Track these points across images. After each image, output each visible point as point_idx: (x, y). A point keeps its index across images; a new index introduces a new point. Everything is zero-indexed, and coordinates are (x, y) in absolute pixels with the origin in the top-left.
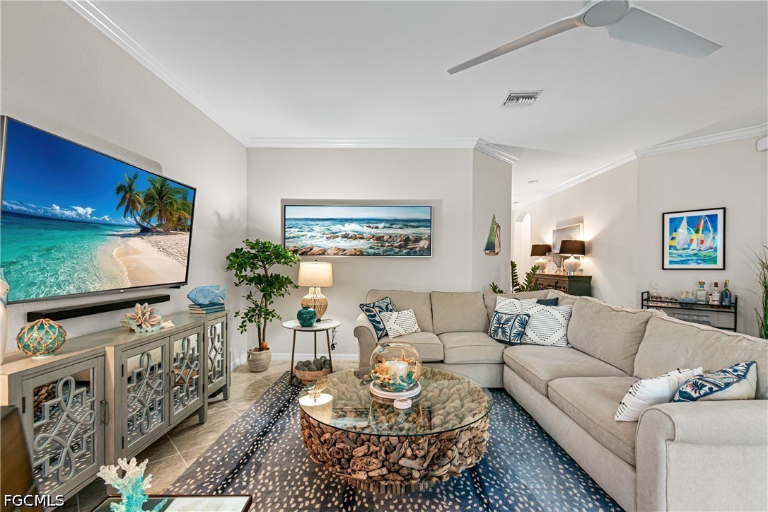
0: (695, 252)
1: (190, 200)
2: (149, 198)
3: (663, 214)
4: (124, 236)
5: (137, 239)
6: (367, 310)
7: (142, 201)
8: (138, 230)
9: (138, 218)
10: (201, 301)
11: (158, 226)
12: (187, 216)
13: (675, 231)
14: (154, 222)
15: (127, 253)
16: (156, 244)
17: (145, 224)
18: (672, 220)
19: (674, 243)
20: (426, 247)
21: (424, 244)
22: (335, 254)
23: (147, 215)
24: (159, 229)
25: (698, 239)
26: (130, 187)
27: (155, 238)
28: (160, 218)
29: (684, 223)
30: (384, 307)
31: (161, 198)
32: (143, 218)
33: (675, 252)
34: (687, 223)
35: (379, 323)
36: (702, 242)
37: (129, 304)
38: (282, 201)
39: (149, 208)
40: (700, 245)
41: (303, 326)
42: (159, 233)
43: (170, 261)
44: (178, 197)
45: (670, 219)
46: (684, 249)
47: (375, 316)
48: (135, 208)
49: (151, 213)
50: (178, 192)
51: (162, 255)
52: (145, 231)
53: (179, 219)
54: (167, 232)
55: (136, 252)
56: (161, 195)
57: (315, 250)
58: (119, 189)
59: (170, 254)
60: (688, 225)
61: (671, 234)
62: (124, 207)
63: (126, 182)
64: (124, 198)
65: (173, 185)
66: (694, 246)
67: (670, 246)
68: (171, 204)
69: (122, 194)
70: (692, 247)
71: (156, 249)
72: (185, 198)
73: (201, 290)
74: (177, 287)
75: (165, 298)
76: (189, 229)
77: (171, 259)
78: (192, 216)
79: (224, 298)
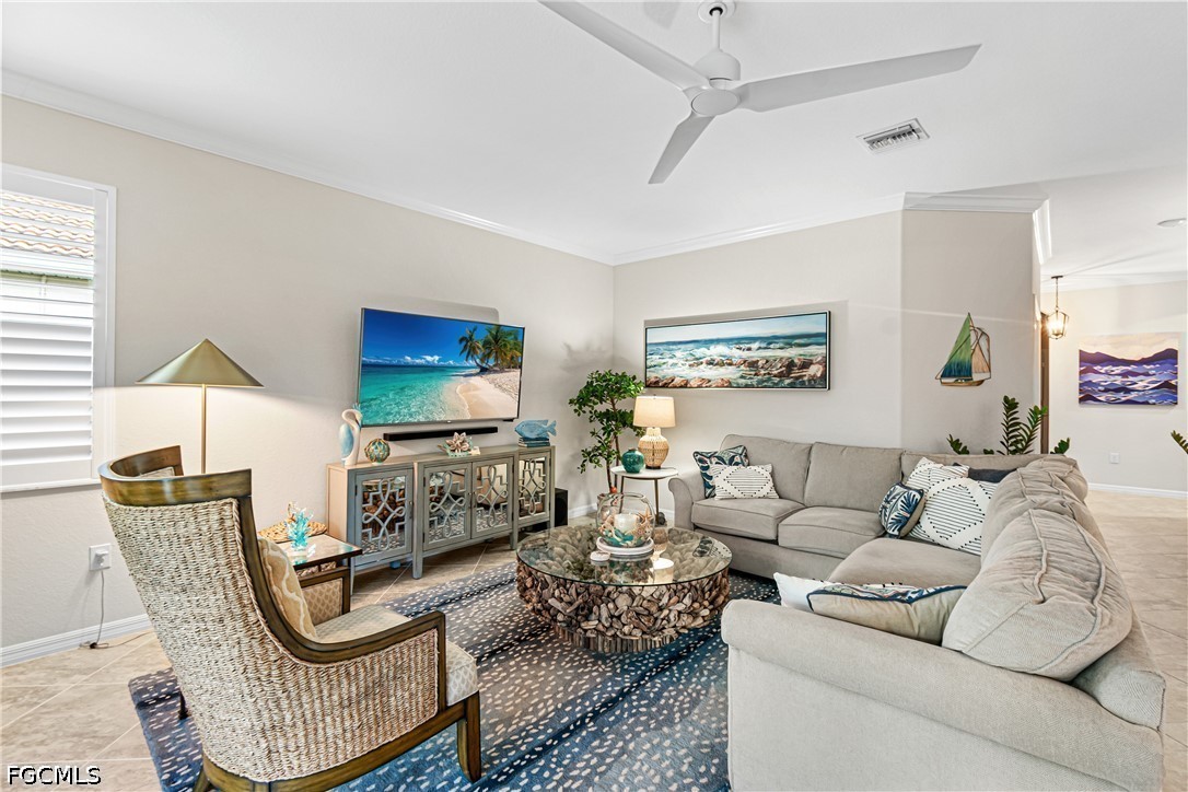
1: (520, 339)
2: (486, 344)
4: (466, 376)
5: (477, 378)
6: (701, 461)
7: (480, 346)
8: (478, 370)
9: (478, 361)
10: (527, 435)
11: (495, 366)
12: (519, 354)
14: (491, 362)
15: (469, 390)
16: (492, 382)
17: (484, 365)
20: (819, 375)
21: (815, 370)
22: (699, 387)
23: (485, 357)
24: (495, 368)
26: (471, 338)
27: (492, 376)
28: (496, 358)
30: (726, 458)
31: (497, 342)
32: (482, 360)
35: (711, 478)
37: (449, 433)
38: (646, 322)
39: (488, 351)
41: (628, 472)
42: (496, 372)
43: (504, 396)
44: (510, 339)
47: (708, 468)
48: (475, 353)
49: (489, 355)
50: (510, 334)
51: (498, 391)
52: (484, 371)
53: (512, 358)
54: (502, 371)
55: (476, 389)
56: (496, 339)
57: (678, 381)
58: (461, 340)
59: (504, 390)
62: (466, 353)
63: (467, 334)
64: (465, 347)
65: (506, 329)
68: (505, 345)
69: (464, 343)
71: (493, 386)
72: (516, 338)
73: (527, 424)
74: (511, 420)
75: (494, 430)
76: (520, 367)
77: (504, 395)
78: (522, 353)
79: (554, 433)
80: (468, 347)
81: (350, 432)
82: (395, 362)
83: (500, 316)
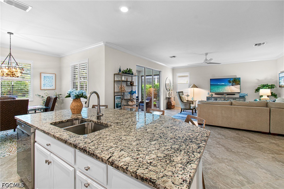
1: (239, 80)
2: (233, 81)
5: (232, 86)
14: (234, 84)
16: (235, 87)
27: (234, 86)
28: (235, 83)
31: (235, 81)
32: (232, 84)
44: (237, 80)
49: (233, 83)
50: (237, 79)
51: (236, 88)
52: (233, 85)
53: (238, 83)
54: (236, 85)
55: (231, 88)
56: (235, 80)
58: (228, 81)
59: (237, 88)
63: (229, 80)
72: (238, 80)
73: (242, 94)
74: (239, 93)
75: (234, 94)
76: (240, 84)
77: (237, 89)
78: (240, 82)
79: (247, 96)
80: (230, 82)
81: (208, 93)
82: (216, 84)
83: (237, 76)
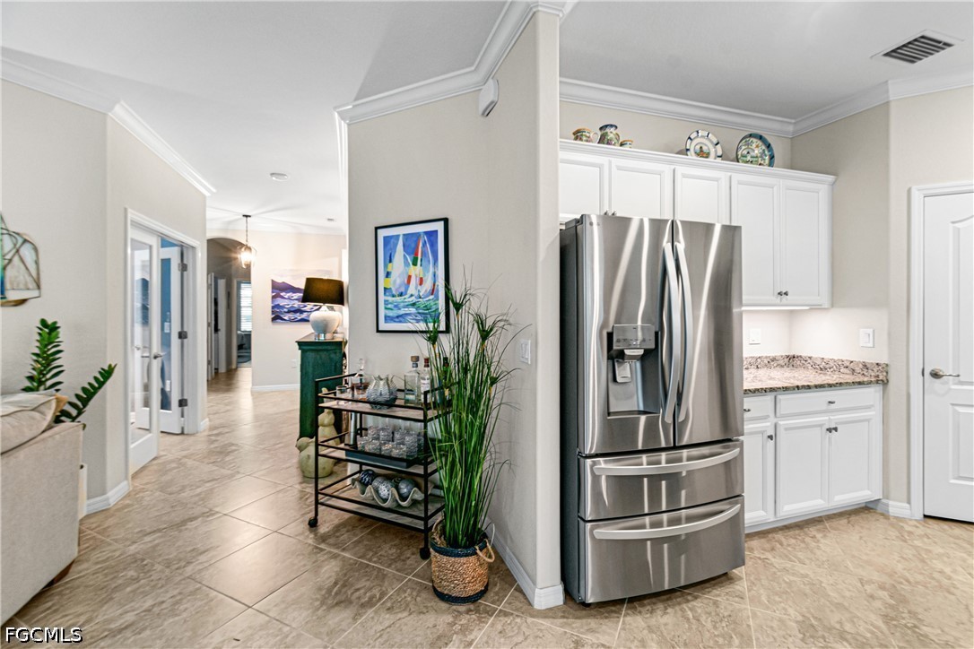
0: (413, 299)
3: (376, 228)
13: (390, 261)
18: (387, 239)
19: (390, 283)
25: (416, 277)
29: (400, 247)
33: (390, 299)
34: (404, 246)
36: (421, 283)
40: (419, 287)
45: (385, 238)
46: (401, 295)
60: (404, 250)
61: (386, 266)
66: (412, 289)
67: (385, 289)
70: (409, 292)
